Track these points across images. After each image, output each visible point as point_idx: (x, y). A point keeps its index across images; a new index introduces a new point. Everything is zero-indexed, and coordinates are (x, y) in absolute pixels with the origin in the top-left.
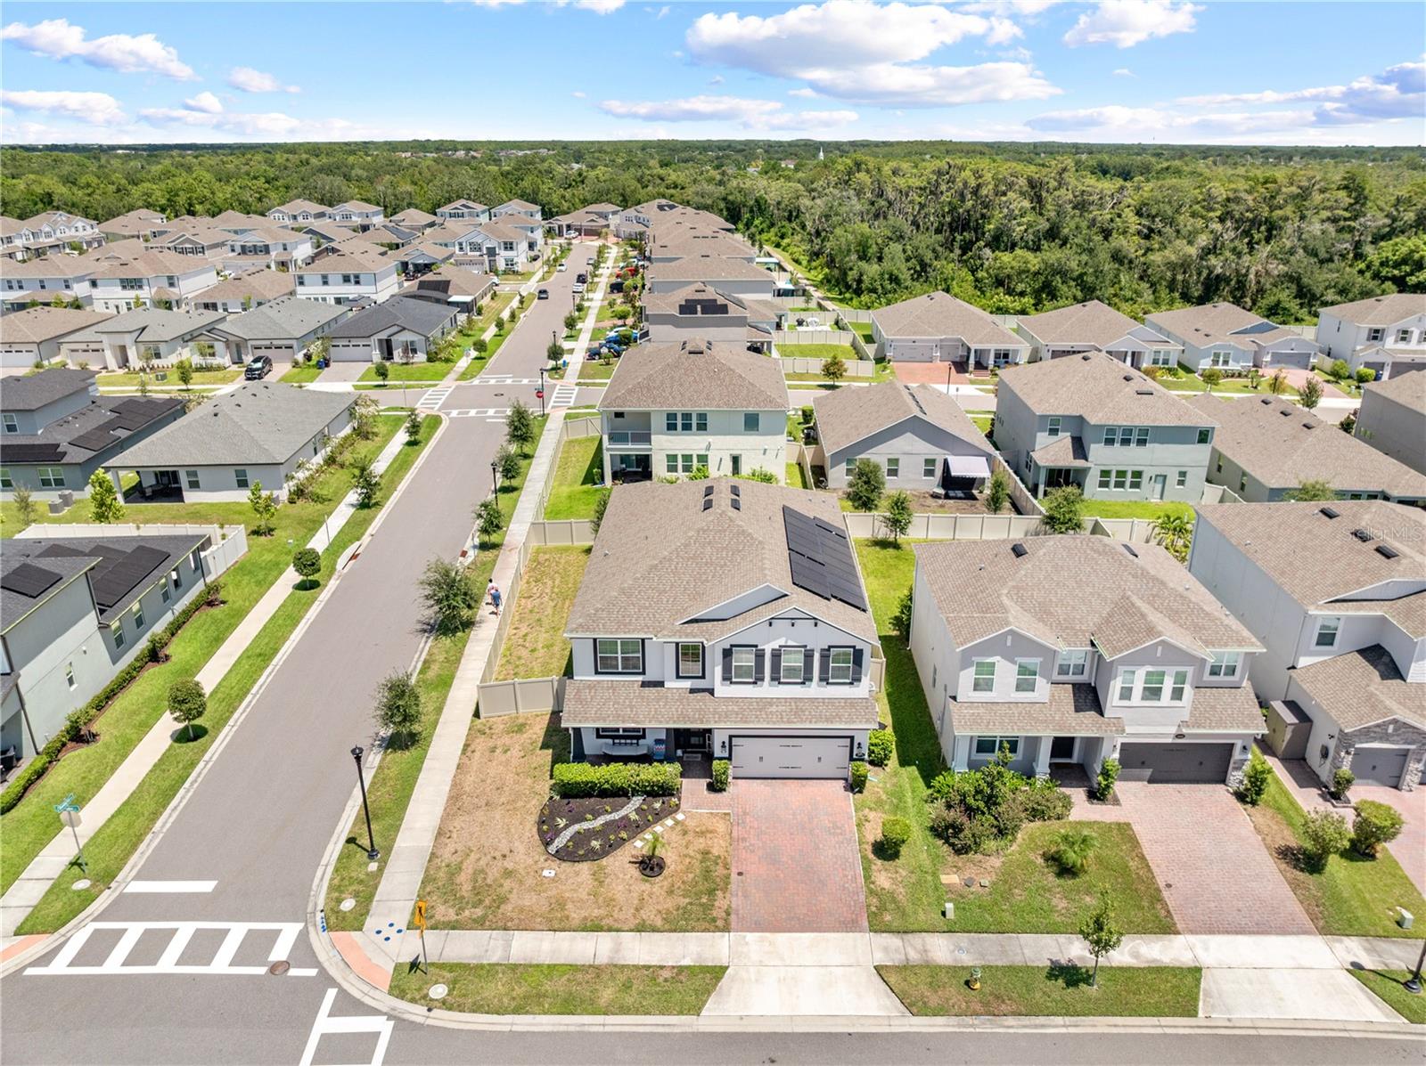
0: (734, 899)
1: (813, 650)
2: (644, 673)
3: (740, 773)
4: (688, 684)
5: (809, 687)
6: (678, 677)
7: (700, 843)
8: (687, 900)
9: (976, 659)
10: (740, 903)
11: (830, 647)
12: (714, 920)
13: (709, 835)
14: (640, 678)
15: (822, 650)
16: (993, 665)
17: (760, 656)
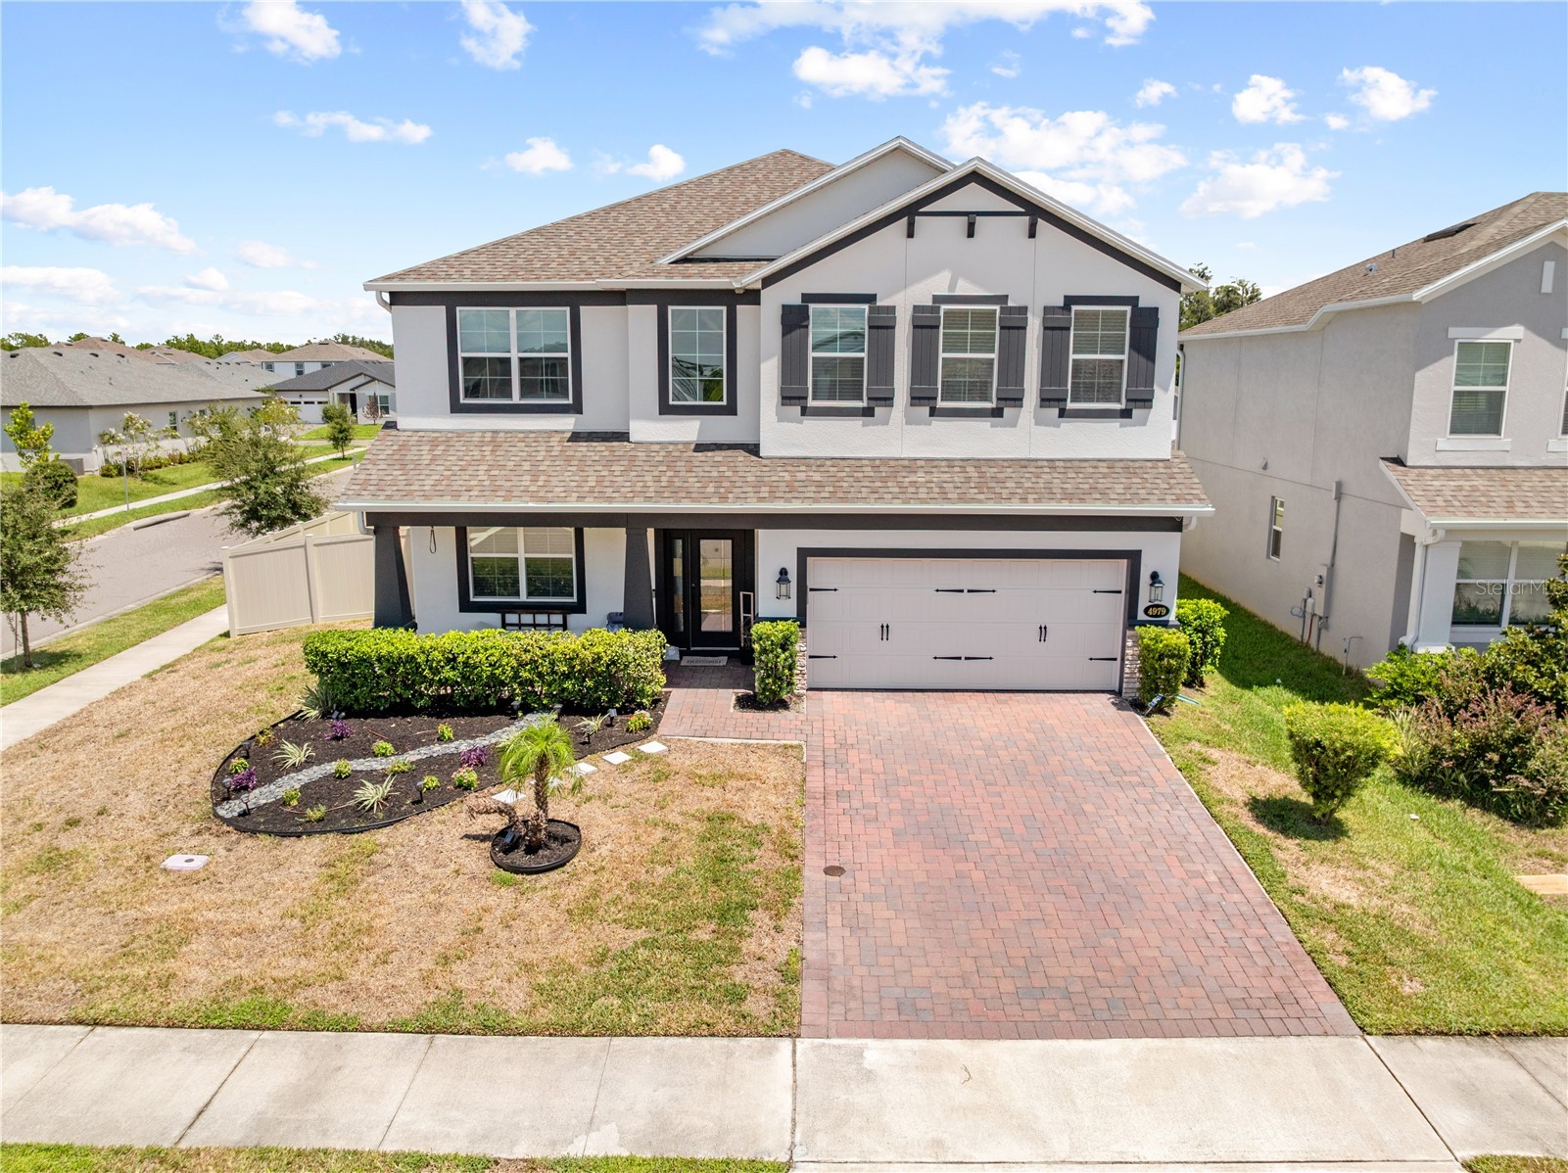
0: (809, 937)
1: (1023, 310)
2: (576, 408)
3: (826, 672)
4: (689, 429)
5: (1014, 424)
6: (666, 409)
7: (710, 799)
8: (641, 934)
9: (1459, 334)
10: (835, 944)
11: (1070, 301)
12: (736, 995)
13: (733, 783)
14: (567, 423)
15: (1047, 309)
16: (1505, 348)
17: (882, 325)
